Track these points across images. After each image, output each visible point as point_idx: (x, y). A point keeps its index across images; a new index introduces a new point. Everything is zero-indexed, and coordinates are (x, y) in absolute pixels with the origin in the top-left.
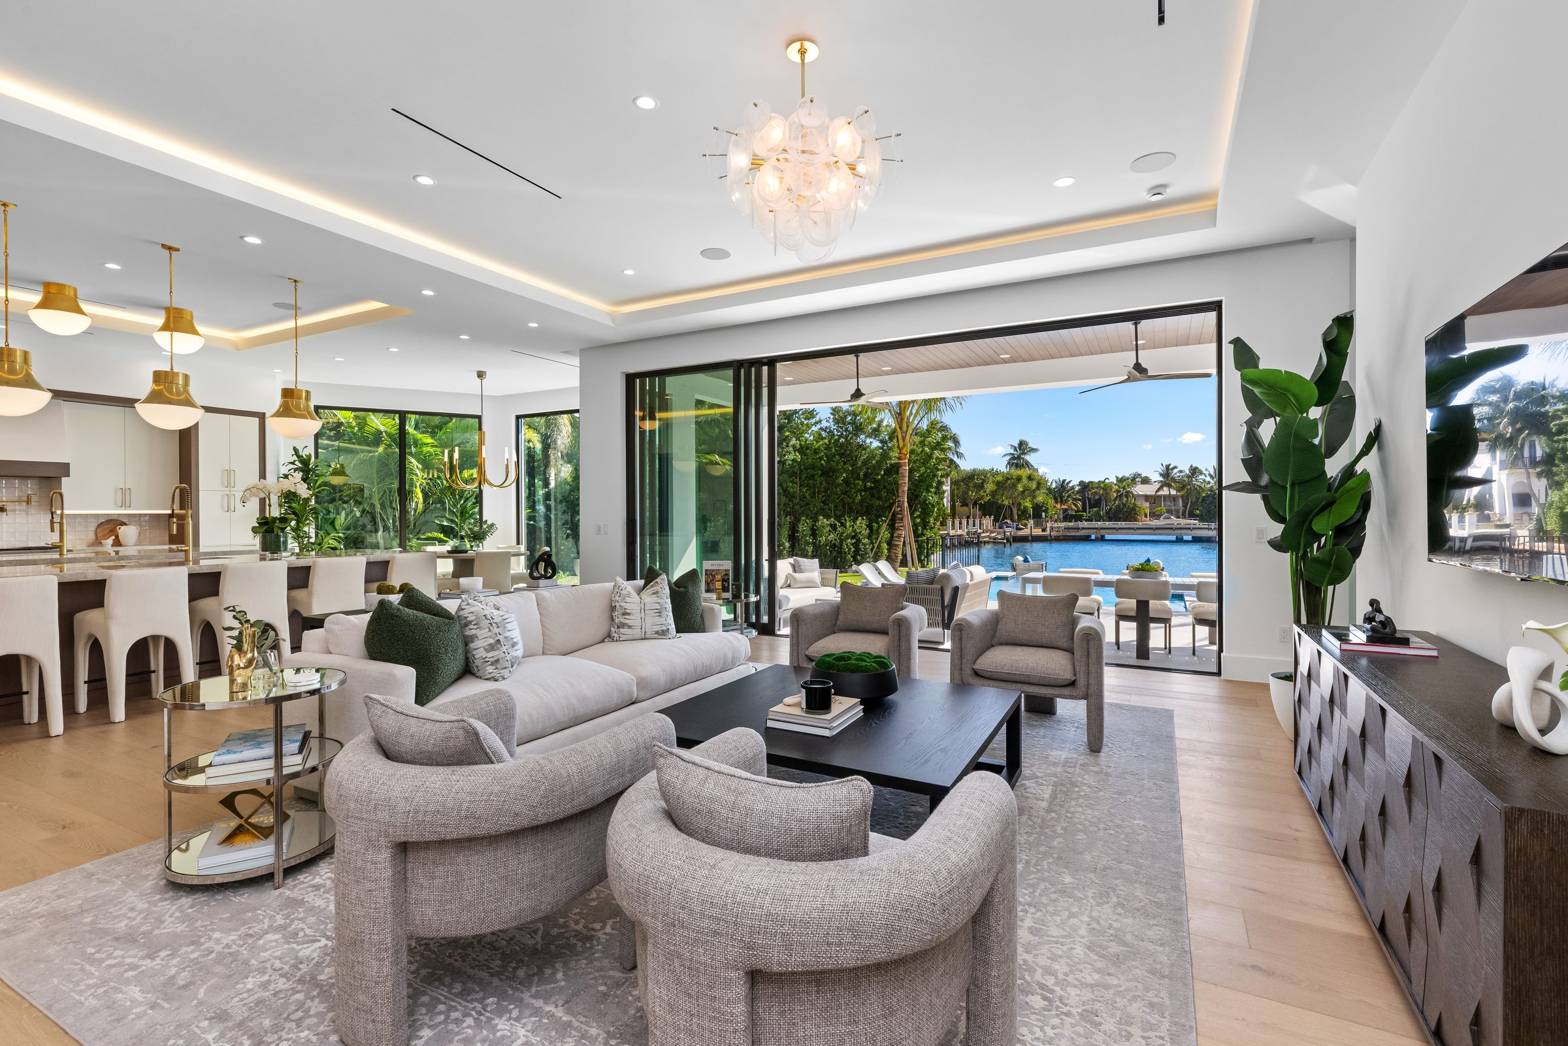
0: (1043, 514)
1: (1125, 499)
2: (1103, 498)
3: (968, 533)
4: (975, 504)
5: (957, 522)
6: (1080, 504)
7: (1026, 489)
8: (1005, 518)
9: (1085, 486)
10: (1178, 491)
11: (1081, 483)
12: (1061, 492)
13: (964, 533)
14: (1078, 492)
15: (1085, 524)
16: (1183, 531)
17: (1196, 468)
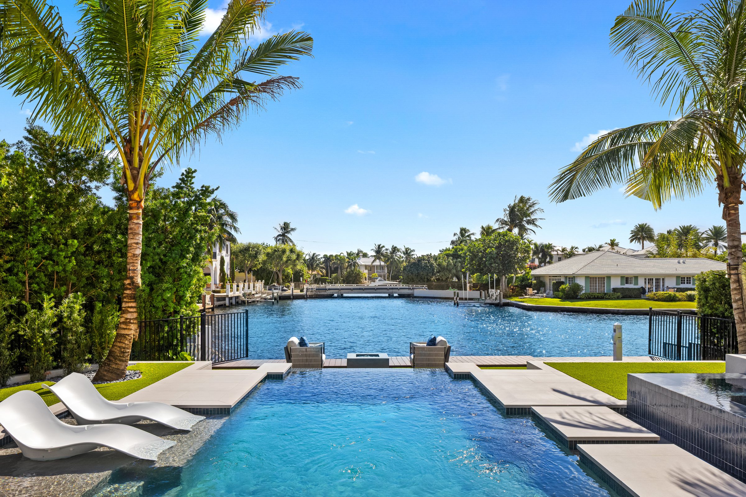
0: (301, 278)
1: (353, 268)
2: (339, 267)
3: (244, 295)
4: (250, 270)
5: (235, 285)
6: (324, 271)
7: (289, 259)
8: (273, 282)
9: (328, 259)
10: (385, 262)
11: (325, 256)
12: (312, 263)
13: (241, 295)
14: (323, 262)
15: (330, 286)
16: (394, 291)
17: (396, 247)
